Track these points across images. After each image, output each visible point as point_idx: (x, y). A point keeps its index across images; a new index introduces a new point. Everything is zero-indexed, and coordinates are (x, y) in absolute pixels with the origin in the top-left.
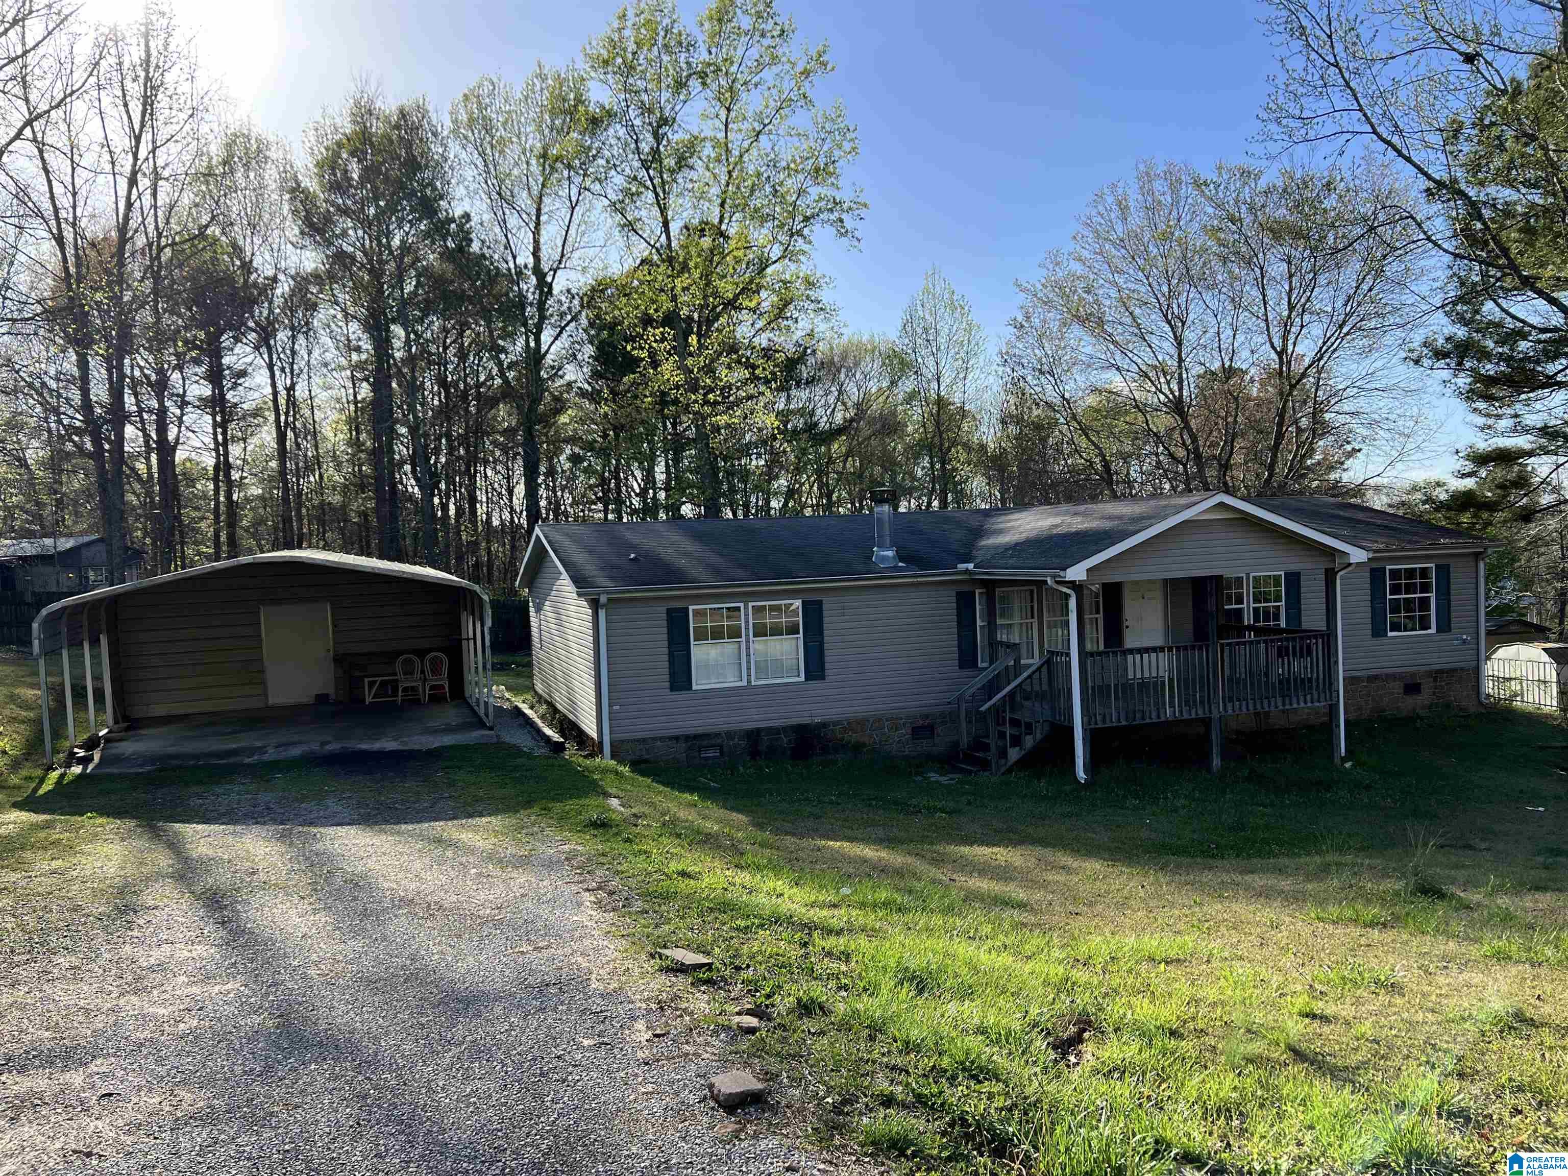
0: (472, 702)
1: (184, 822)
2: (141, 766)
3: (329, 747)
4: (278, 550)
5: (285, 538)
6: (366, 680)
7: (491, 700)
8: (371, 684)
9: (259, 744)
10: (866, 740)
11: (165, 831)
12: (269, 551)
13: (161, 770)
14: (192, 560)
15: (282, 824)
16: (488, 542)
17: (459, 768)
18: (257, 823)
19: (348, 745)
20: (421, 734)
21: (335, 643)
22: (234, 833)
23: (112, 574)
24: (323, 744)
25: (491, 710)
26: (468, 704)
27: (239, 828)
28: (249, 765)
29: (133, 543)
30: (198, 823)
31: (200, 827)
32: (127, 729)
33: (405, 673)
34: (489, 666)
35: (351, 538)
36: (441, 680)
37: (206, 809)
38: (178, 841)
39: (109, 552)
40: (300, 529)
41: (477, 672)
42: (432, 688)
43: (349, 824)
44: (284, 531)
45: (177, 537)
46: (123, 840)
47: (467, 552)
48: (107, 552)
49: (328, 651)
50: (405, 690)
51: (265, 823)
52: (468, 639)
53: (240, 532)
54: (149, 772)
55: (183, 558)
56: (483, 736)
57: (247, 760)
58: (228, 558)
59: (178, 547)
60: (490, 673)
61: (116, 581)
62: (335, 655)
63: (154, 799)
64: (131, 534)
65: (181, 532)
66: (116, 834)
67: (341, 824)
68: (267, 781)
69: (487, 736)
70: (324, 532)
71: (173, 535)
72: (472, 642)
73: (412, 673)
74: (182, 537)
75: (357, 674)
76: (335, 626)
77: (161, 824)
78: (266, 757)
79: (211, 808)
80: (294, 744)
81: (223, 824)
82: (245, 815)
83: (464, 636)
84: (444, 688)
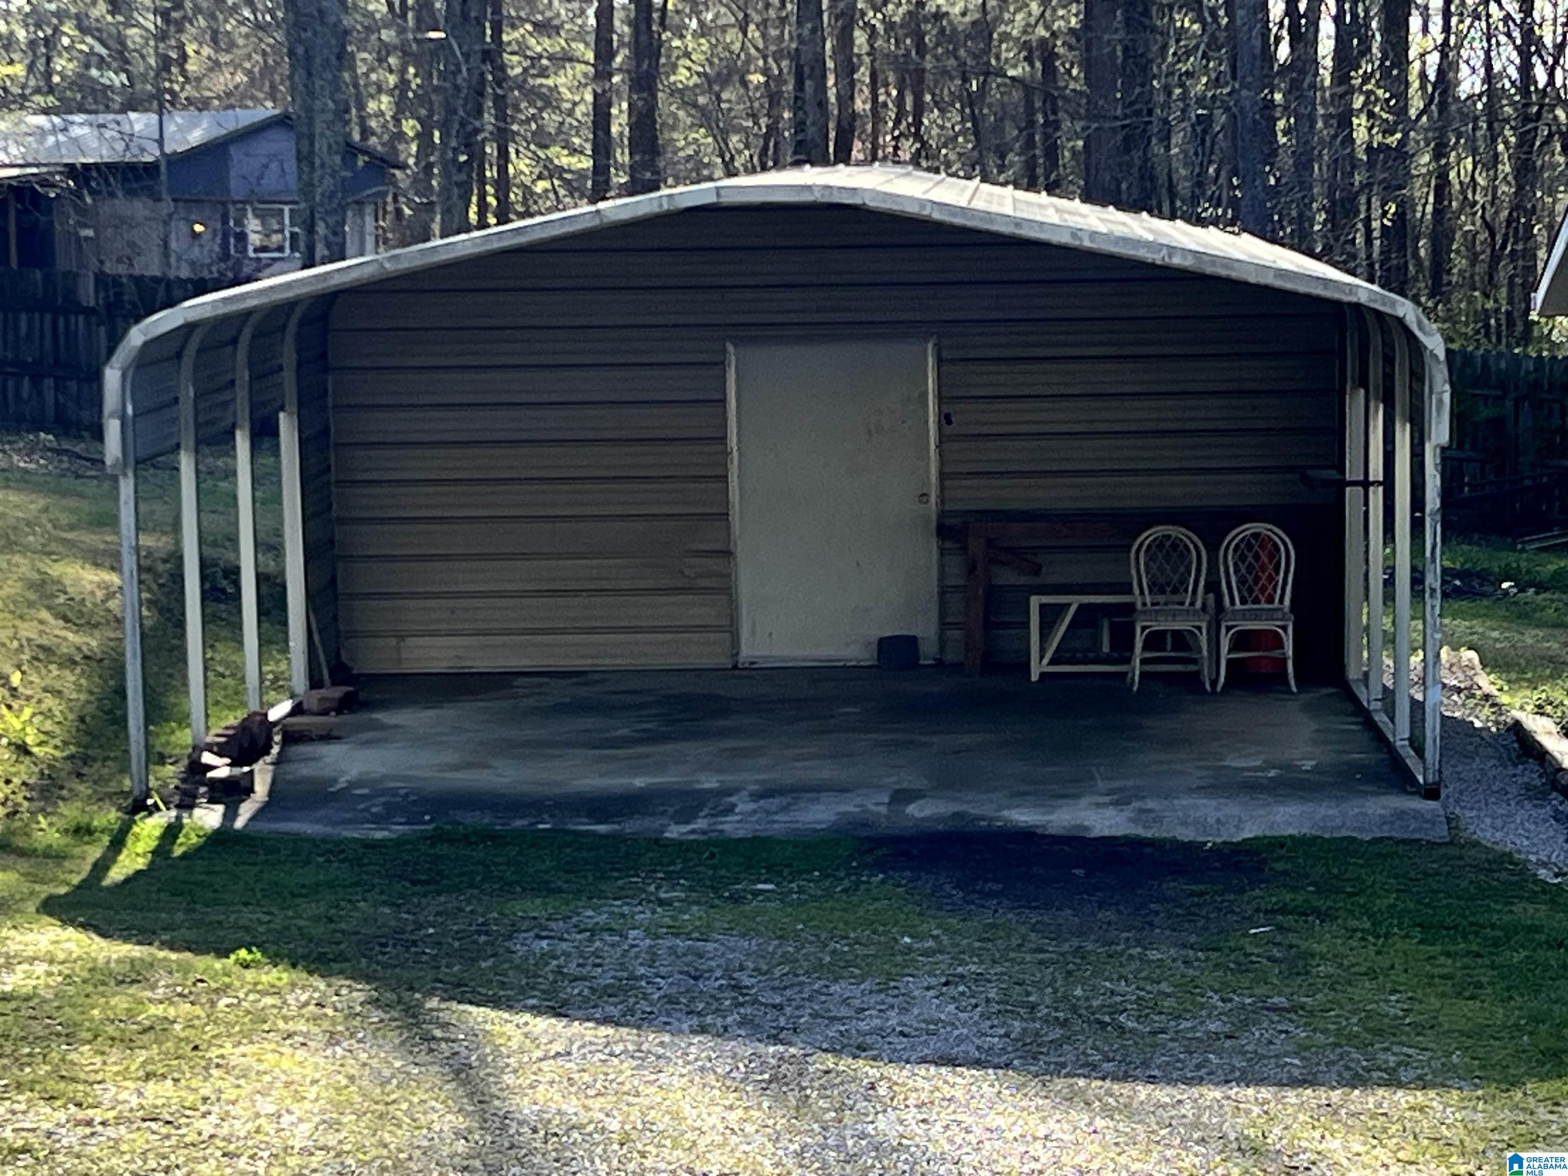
0: (1370, 698)
1: (495, 1003)
2: (380, 820)
3: (918, 811)
4: (778, 165)
5: (799, 126)
6: (1035, 601)
7: (1435, 695)
8: (1050, 615)
9: (709, 782)
11: (445, 1026)
12: (751, 170)
13: (435, 838)
14: (528, 191)
15: (775, 1039)
16: (1439, 153)
17: (1324, 916)
18: (703, 1030)
19: (974, 811)
20: (1201, 790)
21: (943, 476)
22: (639, 1055)
23: (310, 229)
24: (902, 797)
25: (1432, 729)
26: (1355, 700)
27: (652, 1040)
28: (680, 846)
29: (366, 132)
30: (537, 1011)
31: (541, 1025)
32: (345, 705)
33: (1157, 587)
34: (1433, 580)
35: (998, 128)
36: (1270, 615)
37: (559, 972)
38: (482, 1059)
39: (305, 158)
40: (847, 98)
41: (1389, 596)
42: (1242, 640)
43: (978, 1064)
44: (798, 104)
45: (489, 118)
46: (333, 1039)
47: (1367, 186)
48: (299, 158)
49: (924, 497)
50: (1154, 640)
51: (724, 1032)
52: (1366, 484)
53: (668, 107)
54: (399, 843)
55: (503, 184)
56: (1400, 815)
57: (674, 832)
58: (632, 189)
59: (490, 149)
60: (1434, 604)
61: (321, 250)
62: (942, 515)
63: (420, 927)
64: (361, 107)
65: (500, 103)
66: (315, 1019)
67: (952, 1062)
68: (736, 899)
69: (1417, 815)
70: (919, 109)
71: (479, 113)
72: (1377, 496)
73: (1179, 588)
74: (502, 116)
75: (1006, 577)
76: (945, 419)
77: (433, 1003)
78: (730, 826)
79: (572, 968)
80: (815, 790)
81: (605, 1021)
82: (671, 1000)
83: (1352, 472)
84: (1278, 643)
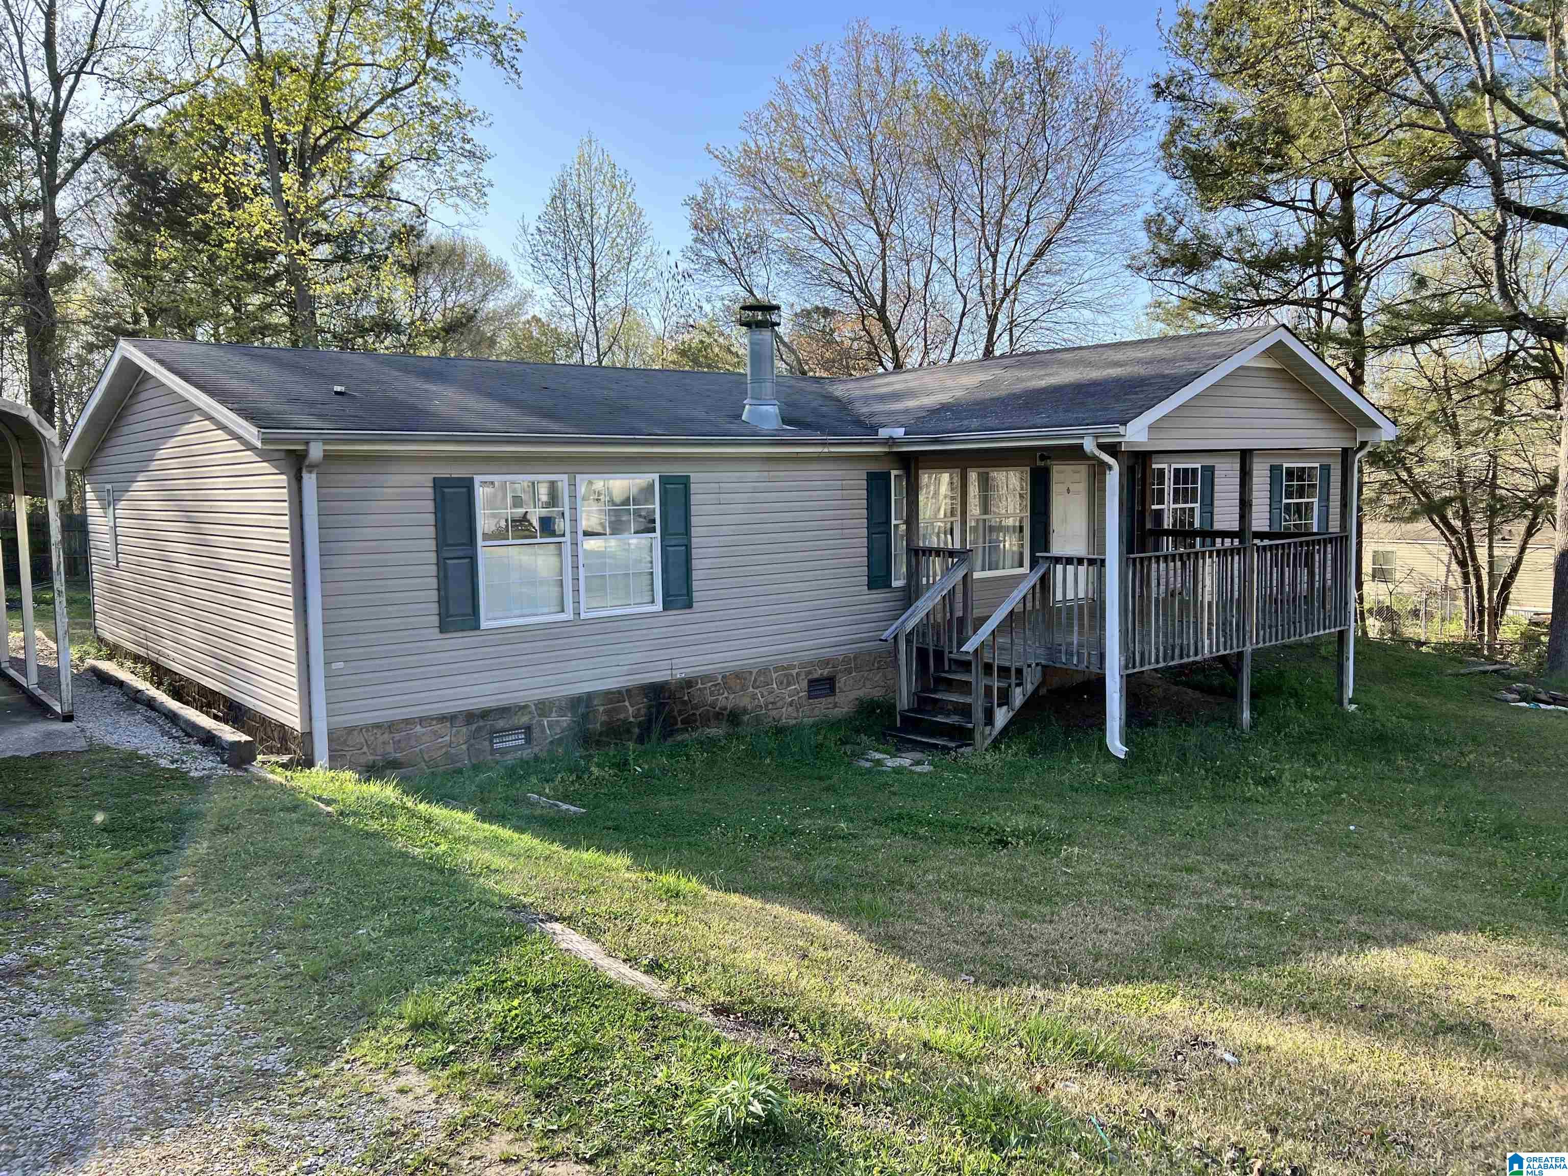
10: (745, 702)
25: (65, 680)
56: (50, 734)
69: (61, 734)
